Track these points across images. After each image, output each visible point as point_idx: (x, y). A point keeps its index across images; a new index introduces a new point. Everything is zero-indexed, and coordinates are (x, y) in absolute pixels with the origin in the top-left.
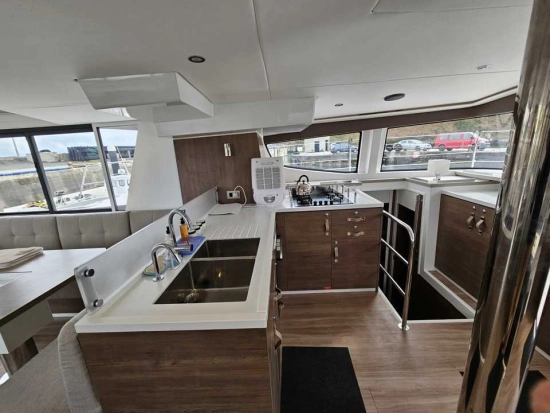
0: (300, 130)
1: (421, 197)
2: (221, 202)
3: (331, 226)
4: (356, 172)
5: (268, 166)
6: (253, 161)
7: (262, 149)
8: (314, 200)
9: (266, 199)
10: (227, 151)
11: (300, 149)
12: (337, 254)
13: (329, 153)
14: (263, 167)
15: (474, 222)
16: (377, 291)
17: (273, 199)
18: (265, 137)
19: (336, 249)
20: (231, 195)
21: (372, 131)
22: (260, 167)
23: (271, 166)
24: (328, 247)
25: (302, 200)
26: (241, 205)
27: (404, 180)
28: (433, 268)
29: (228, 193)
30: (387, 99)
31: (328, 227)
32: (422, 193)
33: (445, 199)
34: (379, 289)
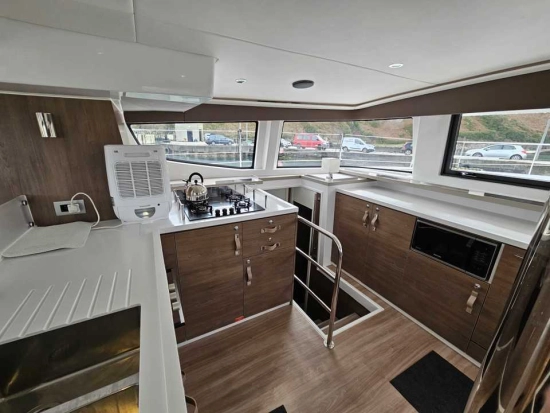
0: (184, 110)
1: (318, 195)
2: (40, 222)
3: (242, 241)
4: (252, 167)
5: (139, 160)
6: (109, 150)
7: (124, 130)
8: (215, 208)
9: (138, 213)
10: (45, 129)
11: (170, 137)
12: (250, 275)
13: (204, 144)
14: (130, 160)
15: (369, 219)
16: (291, 304)
17: (152, 211)
18: (126, 113)
19: (249, 269)
20: (64, 208)
21: (269, 122)
22: (124, 160)
23: (146, 160)
24: (240, 269)
25: (196, 209)
26: (88, 226)
27: (300, 177)
28: (330, 263)
29: (57, 205)
30: (296, 84)
31: (238, 244)
32: (320, 192)
33: (339, 197)
34: (294, 302)
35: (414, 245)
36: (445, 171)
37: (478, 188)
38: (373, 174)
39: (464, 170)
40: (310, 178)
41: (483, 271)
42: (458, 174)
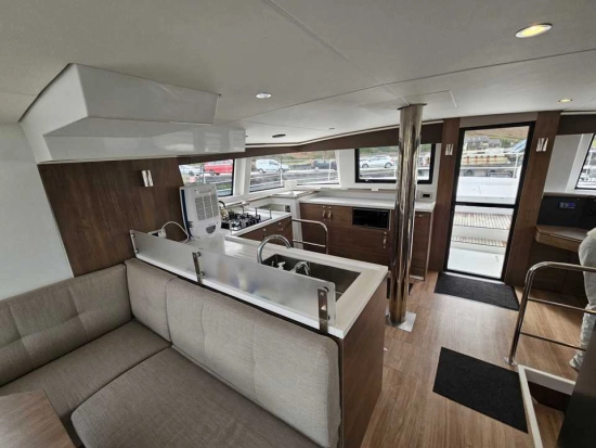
4: (232, 194)
9: (208, 229)
10: (148, 180)
14: (202, 195)
17: (214, 228)
22: (199, 196)
23: (210, 194)
27: (269, 197)
30: (275, 136)
32: (288, 204)
33: (302, 206)
35: (354, 223)
36: (358, 180)
37: (375, 187)
38: (318, 187)
39: (367, 178)
40: (276, 196)
41: (385, 225)
42: (364, 181)
